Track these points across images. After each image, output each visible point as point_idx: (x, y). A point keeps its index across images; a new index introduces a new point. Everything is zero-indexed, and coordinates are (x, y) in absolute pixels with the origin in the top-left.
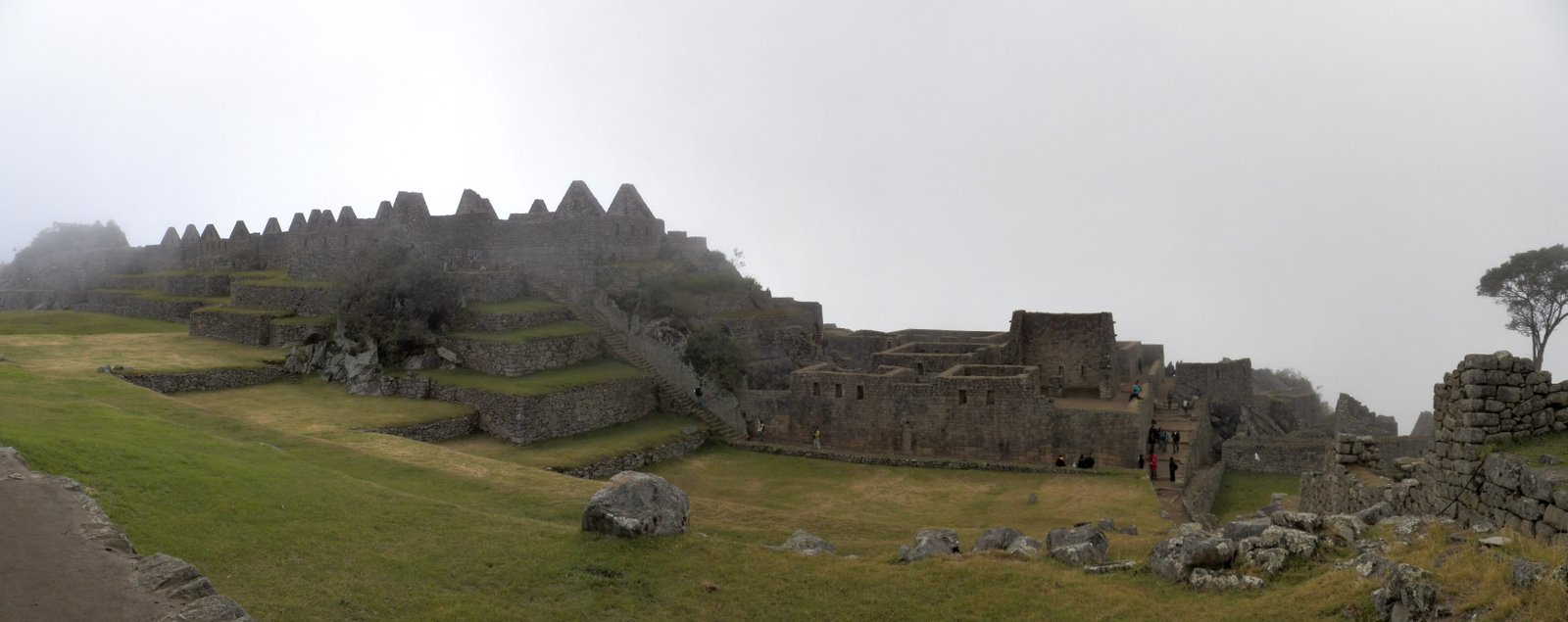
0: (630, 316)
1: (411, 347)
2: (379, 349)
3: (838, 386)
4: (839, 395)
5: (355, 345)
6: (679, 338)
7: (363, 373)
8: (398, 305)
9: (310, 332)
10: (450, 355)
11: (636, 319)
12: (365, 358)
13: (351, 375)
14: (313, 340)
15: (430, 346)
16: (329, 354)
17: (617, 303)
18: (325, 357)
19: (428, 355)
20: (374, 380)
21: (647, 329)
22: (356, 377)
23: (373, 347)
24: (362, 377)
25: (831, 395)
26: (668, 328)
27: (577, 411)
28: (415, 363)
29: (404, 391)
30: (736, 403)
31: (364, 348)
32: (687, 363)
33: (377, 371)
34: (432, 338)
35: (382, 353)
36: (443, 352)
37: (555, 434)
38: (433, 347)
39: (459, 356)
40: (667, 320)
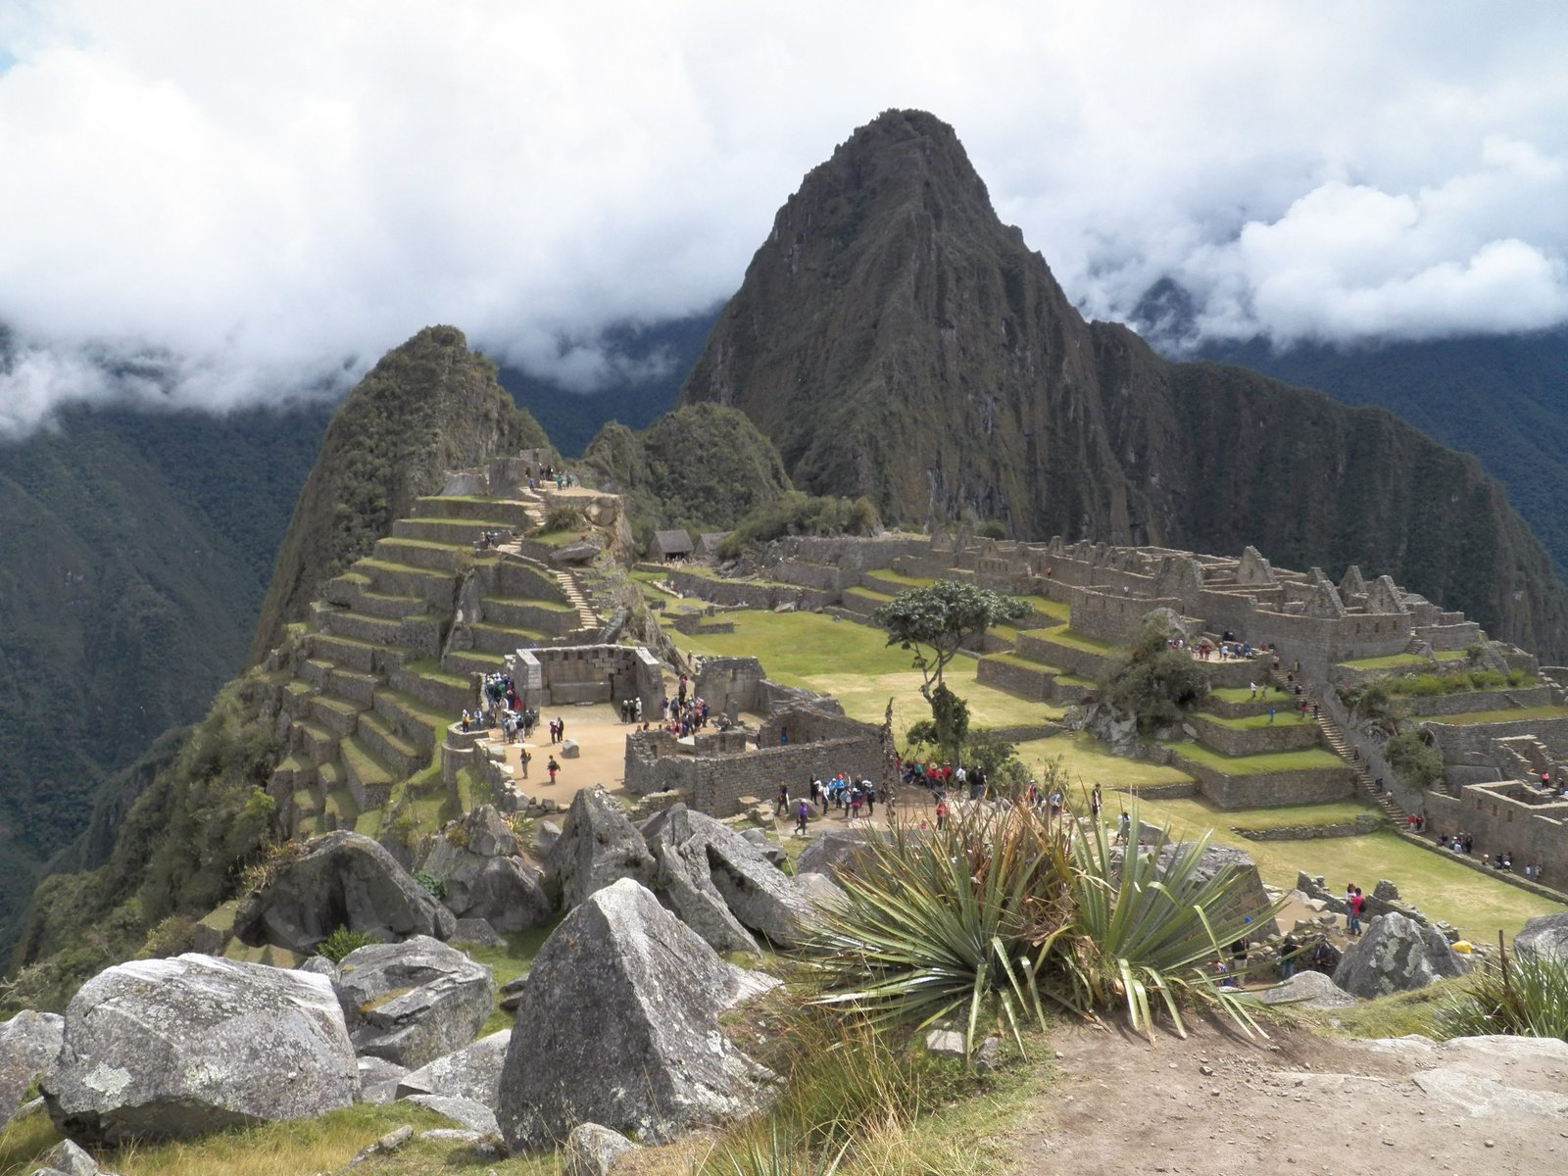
0: (1350, 712)
1: (1160, 721)
2: (1138, 719)
3: (1495, 807)
4: (1495, 815)
5: (1120, 713)
6: (1386, 737)
7: (1123, 738)
8: (1155, 685)
9: (1086, 695)
10: (1192, 731)
11: (1354, 715)
12: (1126, 726)
13: (1115, 739)
14: (1087, 701)
15: (1177, 722)
16: (1100, 715)
17: (1342, 699)
18: (1096, 717)
19: (1175, 728)
20: (1131, 745)
21: (1361, 726)
22: (1118, 741)
23: (1133, 719)
24: (1122, 742)
25: (1490, 812)
26: (1378, 728)
27: (1275, 789)
28: (1164, 734)
29: (1152, 756)
30: (1421, 801)
31: (1126, 718)
32: (1387, 761)
33: (1135, 738)
34: (1179, 715)
35: (1139, 724)
36: (1187, 727)
37: (1254, 803)
38: (1180, 723)
39: (1198, 732)
40: (1378, 720)
